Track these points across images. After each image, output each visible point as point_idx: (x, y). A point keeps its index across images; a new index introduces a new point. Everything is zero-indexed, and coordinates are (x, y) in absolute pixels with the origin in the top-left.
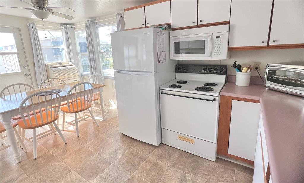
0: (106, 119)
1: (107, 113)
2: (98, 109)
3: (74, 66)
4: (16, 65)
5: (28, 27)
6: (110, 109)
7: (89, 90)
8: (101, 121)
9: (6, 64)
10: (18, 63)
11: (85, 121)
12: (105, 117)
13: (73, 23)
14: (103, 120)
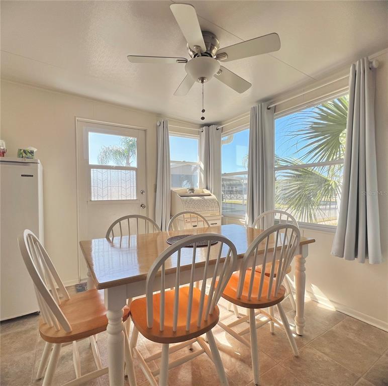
0: (306, 333)
3: (213, 196)
5: (157, 127)
10: (135, 185)
13: (221, 122)
14: (298, 333)
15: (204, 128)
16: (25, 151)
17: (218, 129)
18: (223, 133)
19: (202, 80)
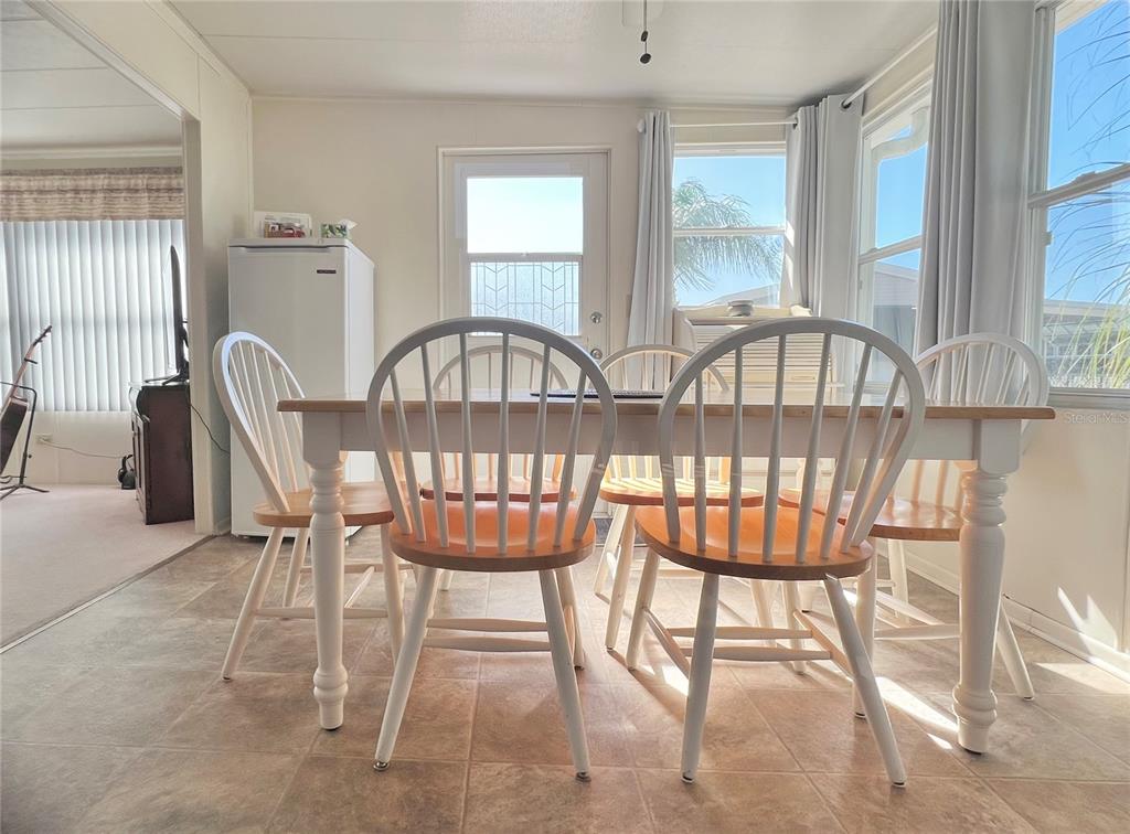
0: (1000, 753)
1: (1026, 700)
2: (924, 629)
4: (569, 306)
5: (638, 138)
6: (1055, 676)
7: (871, 414)
8: (945, 745)
9: (538, 298)
10: (576, 300)
11: (800, 674)
12: (994, 729)
14: (961, 742)
15: (800, 113)
16: (331, 227)
17: (847, 106)
18: (867, 115)
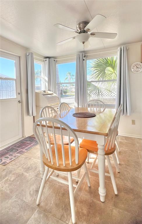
3: (54, 94)
9: (7, 89)
15: (47, 59)
17: (54, 61)
18: (57, 63)
19: (84, 43)
